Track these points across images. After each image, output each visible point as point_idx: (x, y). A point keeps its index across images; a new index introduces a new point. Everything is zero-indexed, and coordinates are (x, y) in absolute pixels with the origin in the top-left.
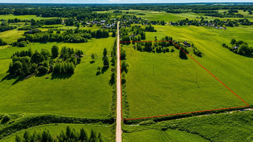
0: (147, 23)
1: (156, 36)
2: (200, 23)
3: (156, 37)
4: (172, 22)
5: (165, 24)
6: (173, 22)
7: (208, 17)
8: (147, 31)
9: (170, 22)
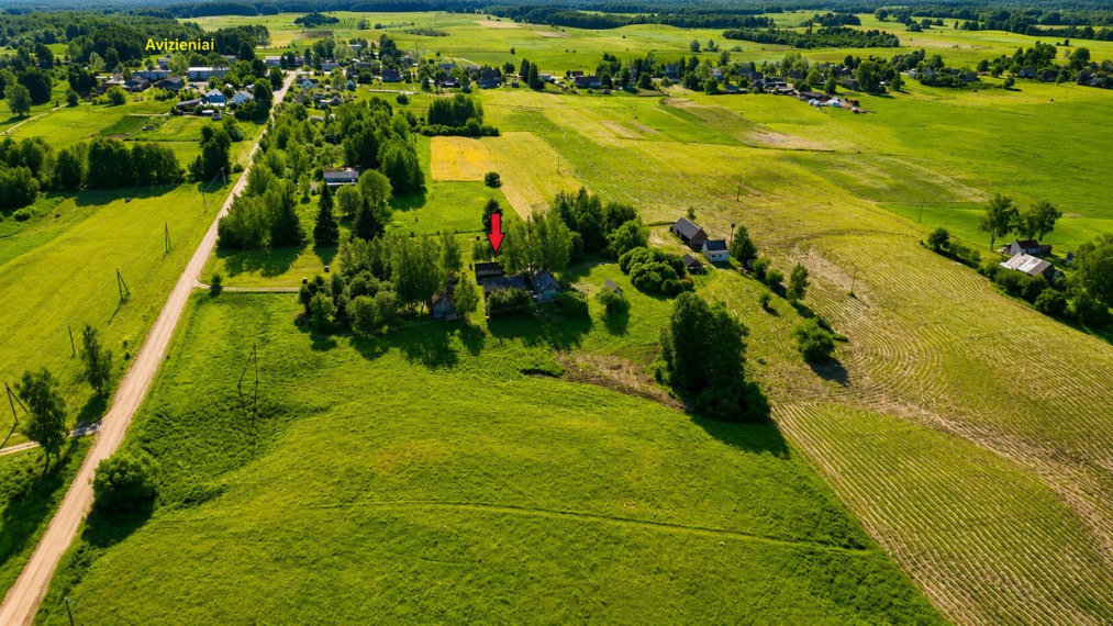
0: (452, 79)
1: (494, 170)
2: (720, 79)
3: (493, 181)
4: (582, 73)
5: (548, 86)
6: (586, 74)
7: (744, 45)
8: (444, 134)
9: (568, 73)
